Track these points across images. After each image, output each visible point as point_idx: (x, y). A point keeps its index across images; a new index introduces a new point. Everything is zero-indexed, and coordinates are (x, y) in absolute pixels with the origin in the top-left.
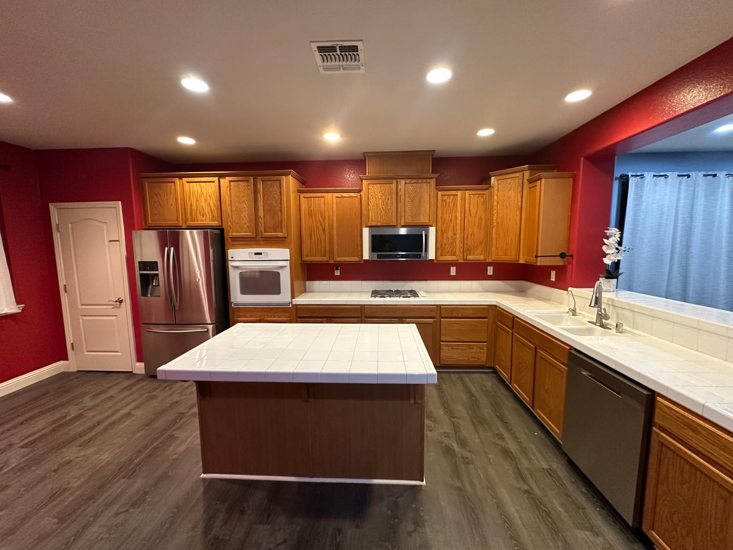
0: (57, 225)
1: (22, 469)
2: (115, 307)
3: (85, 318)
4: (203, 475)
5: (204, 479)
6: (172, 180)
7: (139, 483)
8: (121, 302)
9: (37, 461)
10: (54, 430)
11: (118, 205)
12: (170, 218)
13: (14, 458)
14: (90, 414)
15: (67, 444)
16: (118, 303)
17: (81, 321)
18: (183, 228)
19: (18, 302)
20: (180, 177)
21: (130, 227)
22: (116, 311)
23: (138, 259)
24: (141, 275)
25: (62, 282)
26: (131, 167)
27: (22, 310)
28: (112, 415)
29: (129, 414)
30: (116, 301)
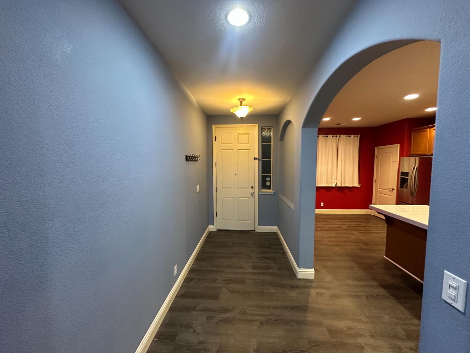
0: (376, 156)
1: (344, 230)
2: (391, 192)
3: (380, 194)
4: (385, 257)
5: (385, 258)
6: (425, 130)
7: (366, 247)
8: (393, 189)
9: (348, 230)
10: (356, 226)
11: (398, 146)
12: (423, 150)
13: (344, 227)
14: (367, 227)
15: (356, 230)
16: (392, 190)
17: (378, 196)
18: (428, 155)
19: (359, 184)
20: (430, 128)
21: (401, 155)
22: (391, 194)
23: (401, 171)
24: (401, 178)
25: (375, 178)
26: (406, 127)
27: (361, 187)
28: (373, 231)
29: (379, 233)
30: (391, 189)
